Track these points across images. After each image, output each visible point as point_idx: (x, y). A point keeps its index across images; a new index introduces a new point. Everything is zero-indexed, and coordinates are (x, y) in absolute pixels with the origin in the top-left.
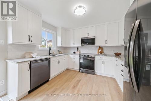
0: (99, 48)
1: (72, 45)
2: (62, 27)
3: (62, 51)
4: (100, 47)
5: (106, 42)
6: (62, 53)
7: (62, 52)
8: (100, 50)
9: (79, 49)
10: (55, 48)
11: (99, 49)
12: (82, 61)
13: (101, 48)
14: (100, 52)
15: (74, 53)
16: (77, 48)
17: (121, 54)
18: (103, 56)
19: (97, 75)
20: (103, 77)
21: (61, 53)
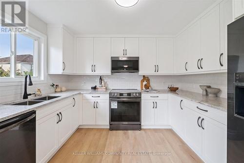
0: (142, 78)
1: (89, 72)
2: (64, 25)
3: (63, 86)
4: (144, 76)
5: (157, 68)
6: (61, 91)
7: (64, 89)
8: (145, 83)
9: (105, 81)
10: (42, 78)
11: (142, 81)
12: (115, 105)
13: (145, 78)
14: (145, 85)
15: (95, 88)
16: (101, 79)
17: (177, 88)
18: (155, 93)
19: (144, 130)
20: (156, 130)
21: (58, 90)
